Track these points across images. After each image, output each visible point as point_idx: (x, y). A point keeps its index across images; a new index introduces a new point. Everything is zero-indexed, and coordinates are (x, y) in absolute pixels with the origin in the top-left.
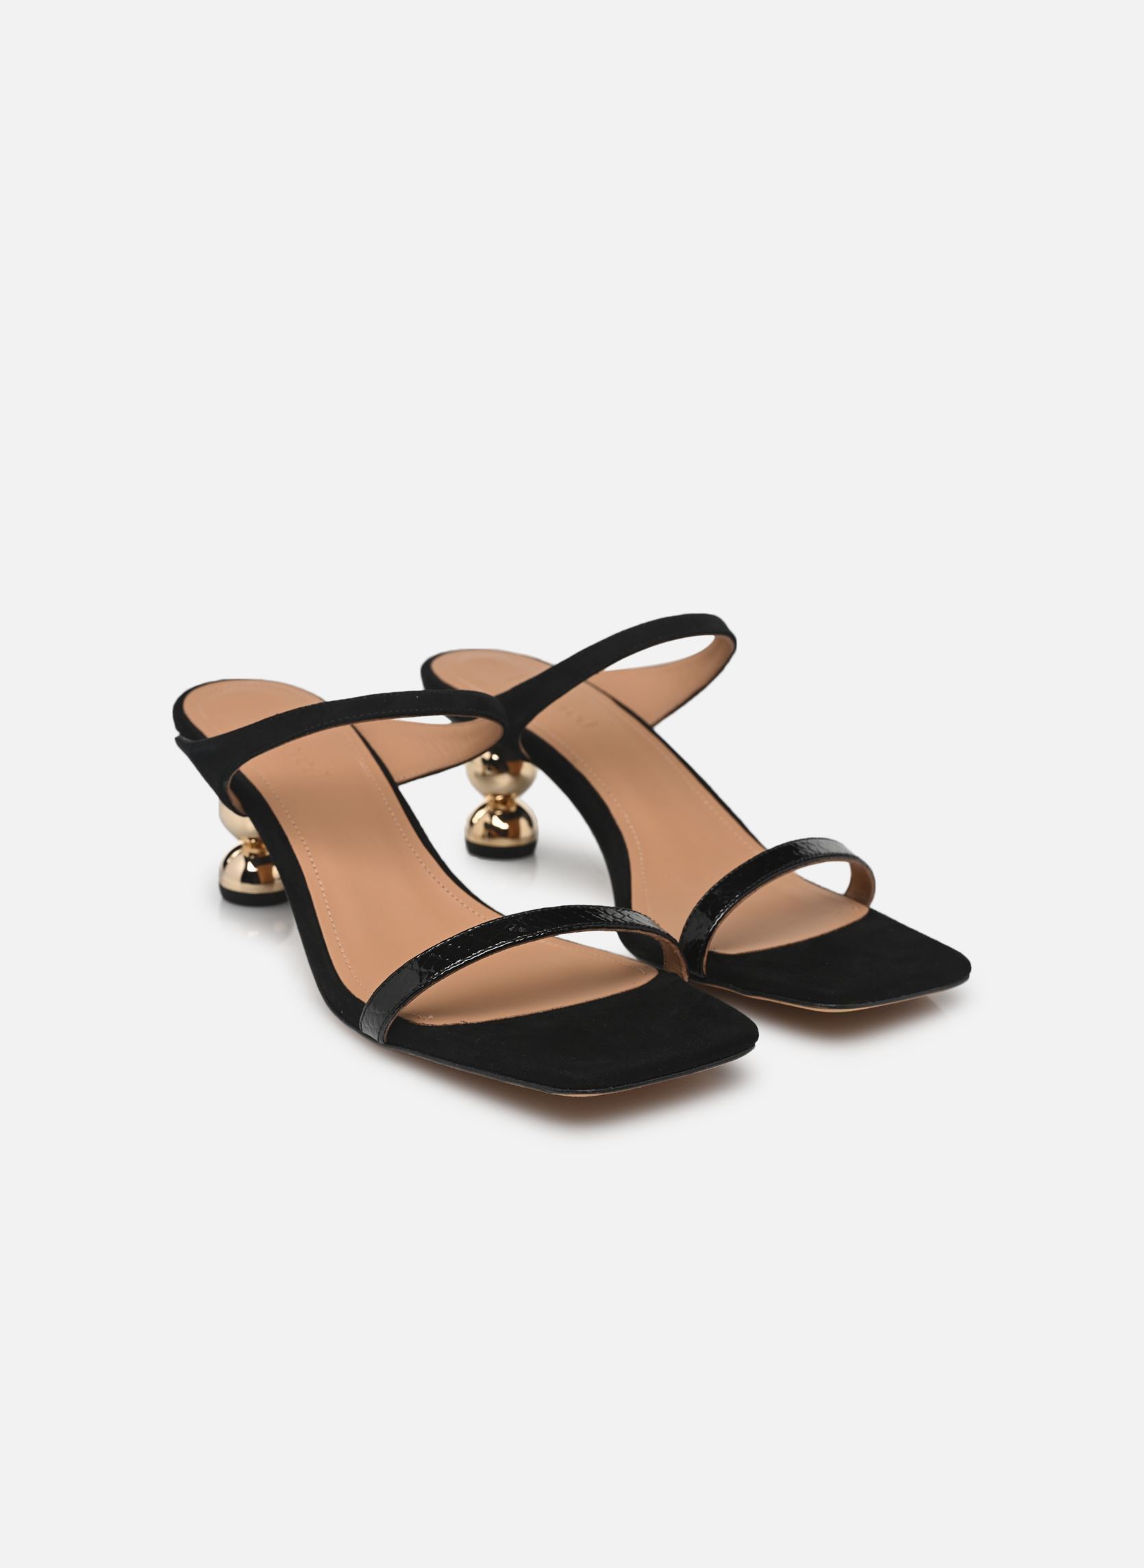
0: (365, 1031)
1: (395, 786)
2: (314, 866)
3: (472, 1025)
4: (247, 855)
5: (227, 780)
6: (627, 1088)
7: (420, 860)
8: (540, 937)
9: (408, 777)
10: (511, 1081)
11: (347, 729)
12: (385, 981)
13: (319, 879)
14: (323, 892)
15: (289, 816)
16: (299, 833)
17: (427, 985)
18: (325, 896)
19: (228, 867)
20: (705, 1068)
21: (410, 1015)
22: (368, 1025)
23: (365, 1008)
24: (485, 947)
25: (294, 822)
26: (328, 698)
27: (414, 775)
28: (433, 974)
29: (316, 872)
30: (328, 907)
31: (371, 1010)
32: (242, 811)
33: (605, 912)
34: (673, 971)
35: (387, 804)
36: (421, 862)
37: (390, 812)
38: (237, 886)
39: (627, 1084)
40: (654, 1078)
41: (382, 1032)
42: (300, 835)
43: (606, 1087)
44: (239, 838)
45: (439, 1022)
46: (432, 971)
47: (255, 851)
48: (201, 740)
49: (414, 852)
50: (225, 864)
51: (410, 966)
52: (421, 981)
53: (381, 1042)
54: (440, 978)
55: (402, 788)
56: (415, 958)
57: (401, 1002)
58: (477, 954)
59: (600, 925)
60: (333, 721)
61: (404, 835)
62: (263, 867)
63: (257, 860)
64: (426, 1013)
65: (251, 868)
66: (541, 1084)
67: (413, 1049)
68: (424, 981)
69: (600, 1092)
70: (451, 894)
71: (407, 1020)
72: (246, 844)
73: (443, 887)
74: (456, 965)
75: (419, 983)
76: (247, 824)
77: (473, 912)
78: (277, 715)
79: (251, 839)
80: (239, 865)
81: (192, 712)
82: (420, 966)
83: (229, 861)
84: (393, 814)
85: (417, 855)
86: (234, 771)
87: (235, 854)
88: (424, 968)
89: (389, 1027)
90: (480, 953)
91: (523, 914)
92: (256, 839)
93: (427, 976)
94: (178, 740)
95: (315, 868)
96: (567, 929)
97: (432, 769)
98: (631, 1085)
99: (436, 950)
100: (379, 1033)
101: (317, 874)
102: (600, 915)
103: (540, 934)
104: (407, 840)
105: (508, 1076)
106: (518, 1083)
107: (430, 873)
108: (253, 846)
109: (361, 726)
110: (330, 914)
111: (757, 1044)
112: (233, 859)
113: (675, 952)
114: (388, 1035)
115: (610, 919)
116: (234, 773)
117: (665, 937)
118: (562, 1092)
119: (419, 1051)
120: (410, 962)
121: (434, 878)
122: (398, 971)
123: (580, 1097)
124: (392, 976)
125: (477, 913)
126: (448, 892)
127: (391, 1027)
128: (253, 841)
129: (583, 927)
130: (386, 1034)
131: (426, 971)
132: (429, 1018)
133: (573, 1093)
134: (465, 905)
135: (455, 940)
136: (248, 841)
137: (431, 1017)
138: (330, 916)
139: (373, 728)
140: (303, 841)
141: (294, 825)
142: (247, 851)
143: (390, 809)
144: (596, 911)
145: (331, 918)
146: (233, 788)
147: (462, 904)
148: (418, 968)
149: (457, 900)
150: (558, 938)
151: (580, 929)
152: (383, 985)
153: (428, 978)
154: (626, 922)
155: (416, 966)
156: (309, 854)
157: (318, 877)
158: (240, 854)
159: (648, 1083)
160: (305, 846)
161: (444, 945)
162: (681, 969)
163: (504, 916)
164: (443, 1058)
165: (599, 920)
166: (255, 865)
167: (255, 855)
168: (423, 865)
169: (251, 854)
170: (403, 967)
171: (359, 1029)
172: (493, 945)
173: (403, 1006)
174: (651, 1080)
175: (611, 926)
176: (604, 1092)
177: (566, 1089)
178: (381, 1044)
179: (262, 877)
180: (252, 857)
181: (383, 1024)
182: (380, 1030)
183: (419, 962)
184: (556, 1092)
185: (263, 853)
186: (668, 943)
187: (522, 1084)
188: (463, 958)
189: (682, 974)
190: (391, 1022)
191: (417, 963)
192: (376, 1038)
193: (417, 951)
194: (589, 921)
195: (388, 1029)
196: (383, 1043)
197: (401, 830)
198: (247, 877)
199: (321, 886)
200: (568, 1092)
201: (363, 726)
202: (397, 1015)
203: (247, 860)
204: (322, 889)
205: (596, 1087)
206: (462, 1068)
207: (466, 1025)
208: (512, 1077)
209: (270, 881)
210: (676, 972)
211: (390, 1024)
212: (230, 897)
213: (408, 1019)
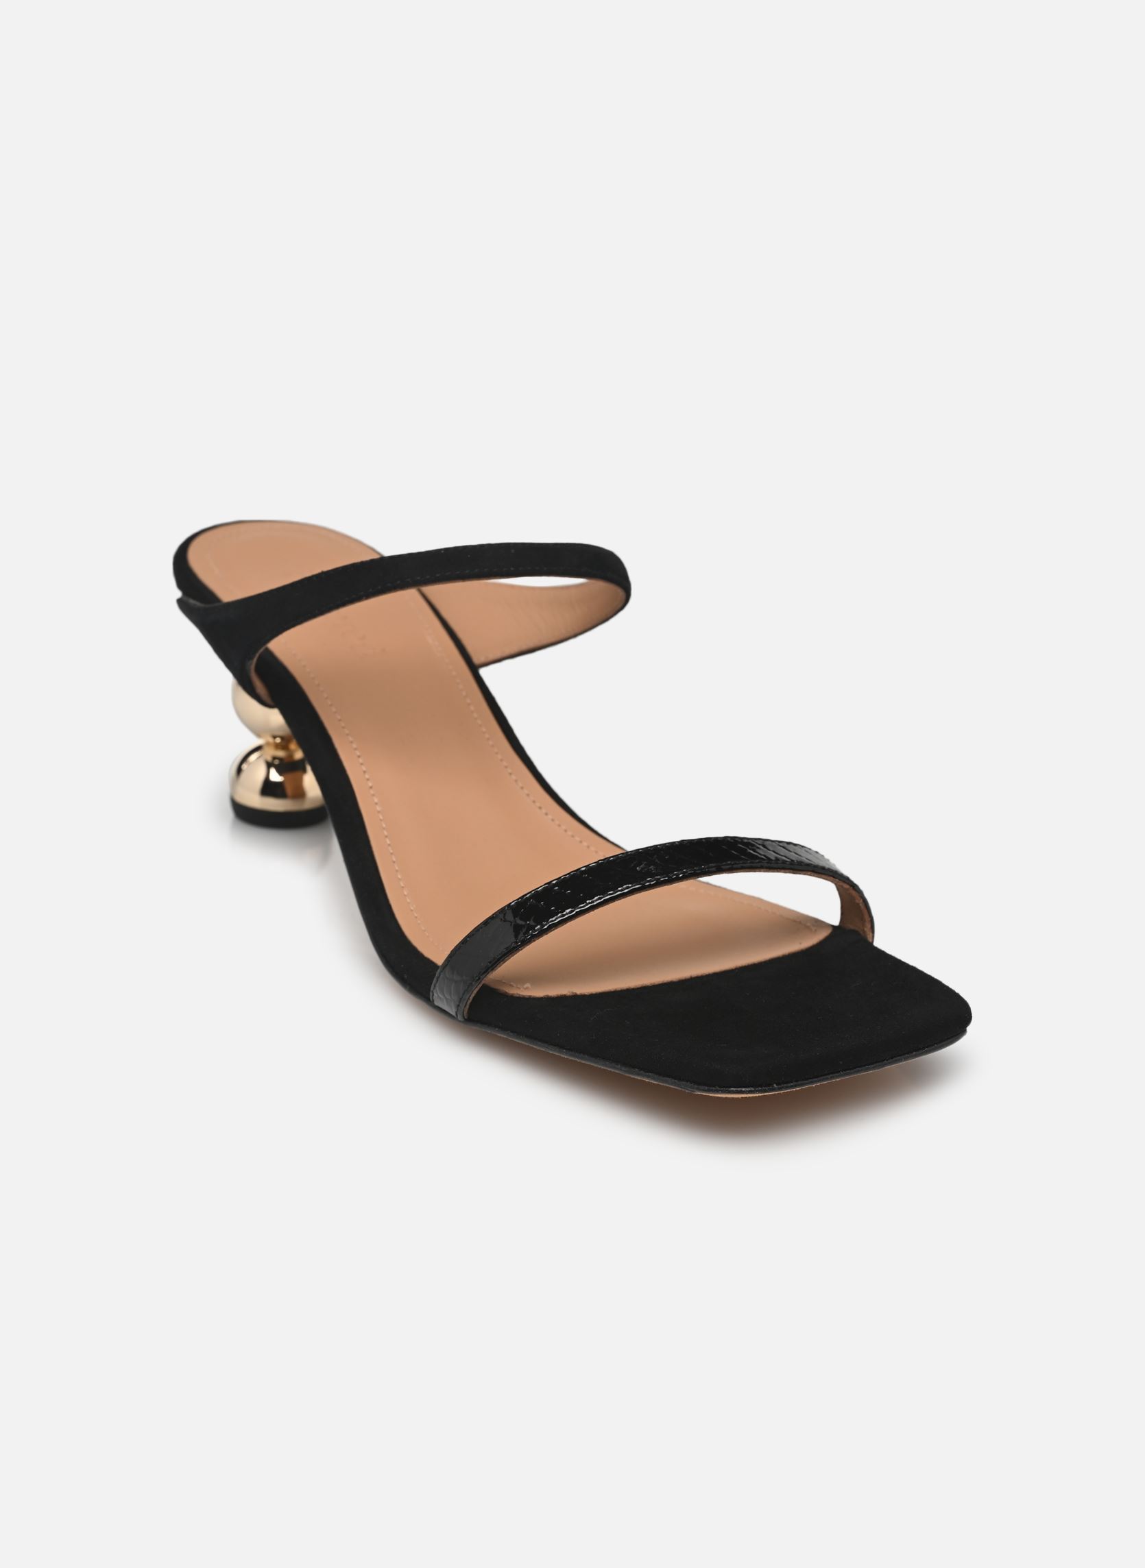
0: (437, 1003)
1: (474, 669)
2: (367, 776)
3: (583, 997)
4: (269, 759)
5: (252, 659)
6: (795, 1086)
7: (510, 771)
8: (678, 879)
9: (492, 657)
10: (638, 1075)
11: (411, 594)
12: (468, 936)
13: (373, 795)
14: (379, 812)
15: (334, 709)
16: (347, 732)
17: (525, 943)
18: (381, 817)
19: (243, 775)
20: (900, 1061)
21: (500, 982)
22: (444, 996)
23: (439, 971)
24: (604, 893)
25: (339, 717)
26: (388, 551)
27: (498, 655)
28: (533, 928)
29: (370, 784)
30: (386, 833)
31: (448, 976)
32: (268, 700)
33: (764, 846)
34: (852, 927)
35: (464, 693)
36: (510, 774)
37: (469, 704)
38: (255, 800)
39: (796, 1081)
40: (832, 1073)
41: (462, 1006)
42: (348, 735)
43: (769, 1085)
44: (258, 735)
45: (539, 992)
46: (532, 923)
47: (281, 754)
48: (217, 604)
49: (501, 760)
50: (239, 770)
51: (501, 916)
52: (516, 937)
53: (460, 1018)
54: (543, 933)
55: (483, 672)
56: (509, 905)
57: (490, 965)
58: (593, 902)
59: (759, 865)
60: (398, 582)
61: (487, 736)
62: (290, 776)
63: (284, 766)
64: (521, 979)
65: (275, 777)
66: (680, 1080)
67: (504, 1029)
68: (521, 937)
69: (760, 1091)
70: (550, 817)
71: (497, 990)
72: (268, 744)
73: (540, 808)
74: (564, 915)
75: (513, 939)
76: (275, 718)
77: (581, 842)
78: (323, 573)
79: (275, 737)
80: (258, 772)
81: (201, 564)
82: (515, 918)
83: (244, 766)
84: (472, 708)
85: (505, 763)
86: (260, 648)
87: (253, 757)
88: (521, 919)
89: (471, 998)
90: (597, 900)
91: (655, 848)
92: (282, 738)
93: (524, 930)
94: (180, 602)
95: (368, 780)
96: (714, 869)
97: (524, 647)
98: (802, 1082)
99: (537, 895)
100: (458, 1006)
101: (371, 787)
102: (758, 850)
103: (677, 875)
104: (491, 743)
105: (634, 1067)
106: (648, 1077)
107: (522, 788)
108: (277, 746)
109: (430, 590)
110: (388, 842)
111: (968, 1029)
112: (250, 764)
113: (857, 901)
114: (469, 1009)
115: (772, 856)
116: (261, 650)
117: (844, 882)
118: (709, 1091)
119: (512, 1032)
120: (502, 911)
121: (528, 795)
122: (486, 923)
123: (733, 1098)
124: (477, 930)
125: (585, 844)
126: (546, 814)
127: (474, 998)
128: (278, 740)
129: (734, 866)
130: (468, 1007)
131: (522, 923)
132: (526, 986)
133: (723, 1092)
134: (570, 833)
135: (563, 882)
136: (271, 740)
137: (528, 985)
138: (389, 845)
139: (447, 593)
140: (352, 742)
141: (340, 720)
142: (270, 753)
143: (468, 701)
144: (753, 845)
145: (390, 848)
146: (258, 670)
147: (566, 831)
148: (512, 919)
149: (559, 826)
150: (700, 881)
151: (731, 869)
152: (464, 942)
153: (527, 932)
154: (792, 861)
155: (510, 916)
156: (361, 760)
157: (372, 792)
158: (258, 758)
159: (823, 1080)
160: (356, 749)
161: (549, 888)
162: (864, 925)
163: (627, 852)
164: (546, 1042)
165: (757, 857)
166: (280, 772)
167: (281, 759)
168: (514, 777)
169: (274, 758)
170: (492, 918)
171: (430, 1000)
172: (615, 890)
173: (492, 970)
174: (829, 1077)
175: (772, 865)
176: (765, 1091)
177: (714, 1086)
178: (460, 1021)
179: (289, 790)
180: (277, 762)
181: (463, 994)
182: (460, 1002)
183: (513, 912)
184: (700, 1090)
185: (291, 756)
186: (848, 890)
187: (654, 1079)
188: (574, 906)
189: (864, 932)
190: (475, 992)
191: (511, 911)
192: (454, 1014)
193: (511, 896)
194: (743, 859)
195: (469, 1002)
196: (463, 1020)
197: (484, 730)
198: (269, 789)
199: (376, 804)
200: (717, 1091)
201: (432, 590)
202: (483, 982)
203: (269, 765)
204: (378, 808)
205: (756, 1085)
206: (571, 1055)
207: (575, 997)
208: (640, 1069)
209: (300, 794)
210: (856, 929)
211: (473, 995)
212: (245, 815)
213: (496, 987)
